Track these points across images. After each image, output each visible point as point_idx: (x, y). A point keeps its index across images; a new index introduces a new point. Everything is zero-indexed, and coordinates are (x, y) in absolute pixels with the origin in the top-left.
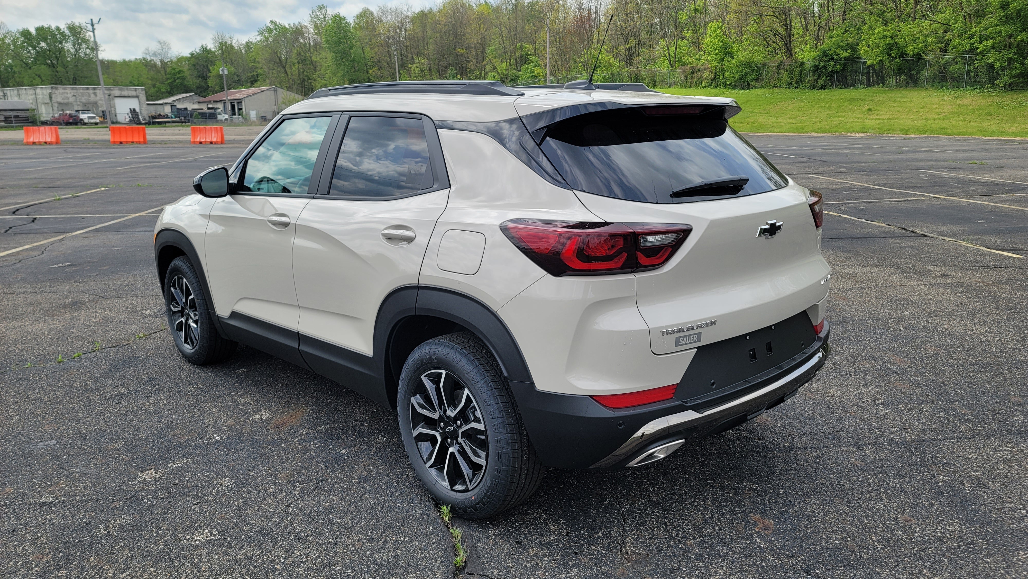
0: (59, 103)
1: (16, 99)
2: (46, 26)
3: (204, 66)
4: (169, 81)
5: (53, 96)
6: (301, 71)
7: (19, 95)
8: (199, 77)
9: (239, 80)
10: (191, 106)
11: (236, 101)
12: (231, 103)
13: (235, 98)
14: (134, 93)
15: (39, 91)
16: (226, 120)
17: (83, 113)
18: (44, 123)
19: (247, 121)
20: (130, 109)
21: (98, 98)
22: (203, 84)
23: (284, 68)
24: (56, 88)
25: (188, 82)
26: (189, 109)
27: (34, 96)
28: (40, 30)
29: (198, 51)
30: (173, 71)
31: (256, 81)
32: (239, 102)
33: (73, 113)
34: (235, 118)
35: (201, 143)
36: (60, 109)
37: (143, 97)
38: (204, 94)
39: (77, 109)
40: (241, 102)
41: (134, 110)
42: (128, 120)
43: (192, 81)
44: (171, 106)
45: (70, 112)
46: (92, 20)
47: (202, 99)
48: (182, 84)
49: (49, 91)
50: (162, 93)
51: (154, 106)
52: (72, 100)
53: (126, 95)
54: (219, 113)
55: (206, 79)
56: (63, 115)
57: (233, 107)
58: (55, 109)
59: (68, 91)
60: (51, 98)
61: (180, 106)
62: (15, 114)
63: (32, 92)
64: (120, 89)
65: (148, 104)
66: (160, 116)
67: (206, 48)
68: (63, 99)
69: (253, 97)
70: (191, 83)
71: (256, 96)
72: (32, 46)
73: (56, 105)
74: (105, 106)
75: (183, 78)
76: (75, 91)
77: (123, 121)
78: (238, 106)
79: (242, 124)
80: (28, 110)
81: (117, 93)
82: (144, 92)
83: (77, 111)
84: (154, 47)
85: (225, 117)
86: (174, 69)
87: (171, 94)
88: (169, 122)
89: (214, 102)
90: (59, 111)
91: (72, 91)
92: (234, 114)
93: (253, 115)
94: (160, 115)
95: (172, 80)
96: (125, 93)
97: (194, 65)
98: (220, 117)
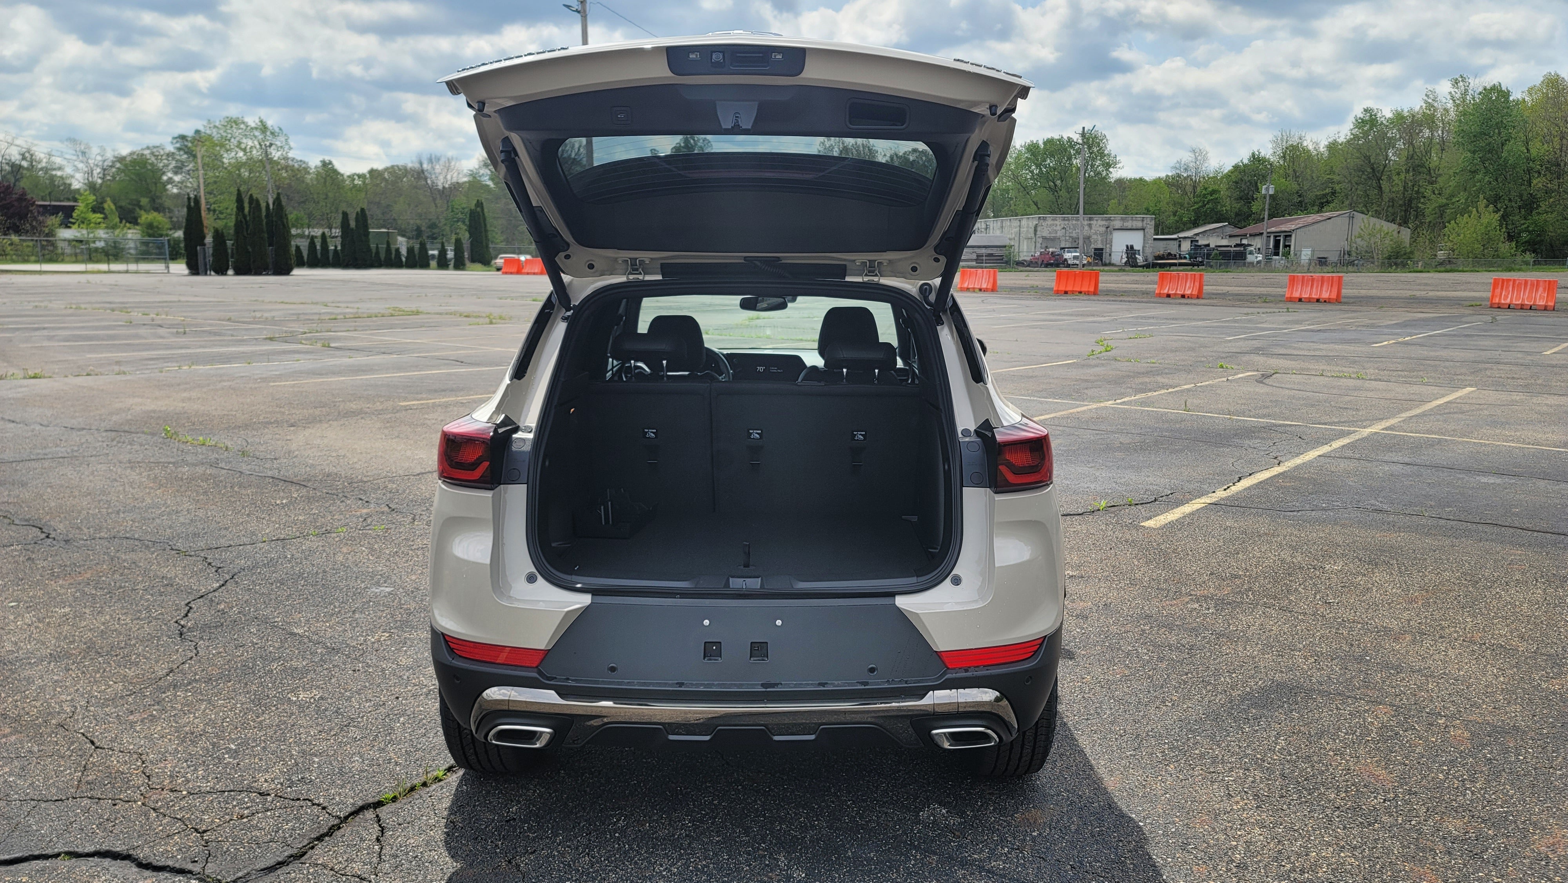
0: (1044, 238)
1: (998, 233)
2: (1057, 137)
3: (1251, 183)
4: (1196, 206)
5: (1039, 229)
6: (1410, 184)
7: (1002, 227)
8: (1241, 198)
9: (1300, 202)
10: (1214, 242)
11: (1282, 234)
12: (1276, 237)
13: (1283, 229)
14: (1139, 224)
15: (1024, 222)
16: (1259, 262)
17: (1068, 252)
18: (1020, 264)
19: (1293, 265)
20: (1127, 246)
21: (1093, 231)
22: (1245, 209)
23: (1379, 179)
24: (1045, 219)
25: (1223, 206)
26: (1212, 246)
27: (1018, 229)
28: (1049, 142)
29: (1246, 161)
30: (1204, 192)
31: (1328, 202)
32: (1288, 236)
33: (1056, 250)
34: (1276, 260)
35: (1168, 296)
36: (1044, 245)
37: (1150, 230)
38: (1243, 224)
39: (1063, 246)
40: (1290, 236)
41: (1132, 247)
42: (1125, 260)
43: (1229, 205)
44: (1192, 241)
45: (1054, 250)
46: (1084, 128)
47: (1237, 231)
48: (1212, 210)
49: (1035, 222)
50: (1185, 224)
51: (1165, 242)
52: (1059, 234)
53: (1130, 227)
54: (1251, 253)
55: (1250, 203)
56: (1045, 254)
57: (1277, 243)
58: (1038, 245)
59: (1058, 223)
60: (1035, 231)
61: (1202, 242)
62: (989, 251)
63: (1016, 223)
64: (1122, 219)
65: (1155, 239)
66: (1170, 256)
67: (1259, 157)
68: (1050, 233)
69: (1311, 228)
70: (1228, 208)
71: (1315, 226)
72: (1035, 164)
73: (1040, 240)
74: (1099, 242)
75: (1216, 201)
76: (1066, 222)
77: (1118, 263)
78: (1285, 240)
79: (1286, 269)
80: (1005, 247)
81: (1118, 224)
82: (1153, 222)
83: (1062, 248)
84: (1186, 157)
85: (1259, 259)
86: (1206, 189)
87: (1196, 224)
88: (1175, 265)
89: (1251, 235)
90: (1041, 248)
91: (1062, 222)
92: (1277, 254)
93: (1306, 255)
94: (1170, 254)
95: (1200, 204)
96: (1129, 224)
97: (1236, 183)
98: (1250, 258)
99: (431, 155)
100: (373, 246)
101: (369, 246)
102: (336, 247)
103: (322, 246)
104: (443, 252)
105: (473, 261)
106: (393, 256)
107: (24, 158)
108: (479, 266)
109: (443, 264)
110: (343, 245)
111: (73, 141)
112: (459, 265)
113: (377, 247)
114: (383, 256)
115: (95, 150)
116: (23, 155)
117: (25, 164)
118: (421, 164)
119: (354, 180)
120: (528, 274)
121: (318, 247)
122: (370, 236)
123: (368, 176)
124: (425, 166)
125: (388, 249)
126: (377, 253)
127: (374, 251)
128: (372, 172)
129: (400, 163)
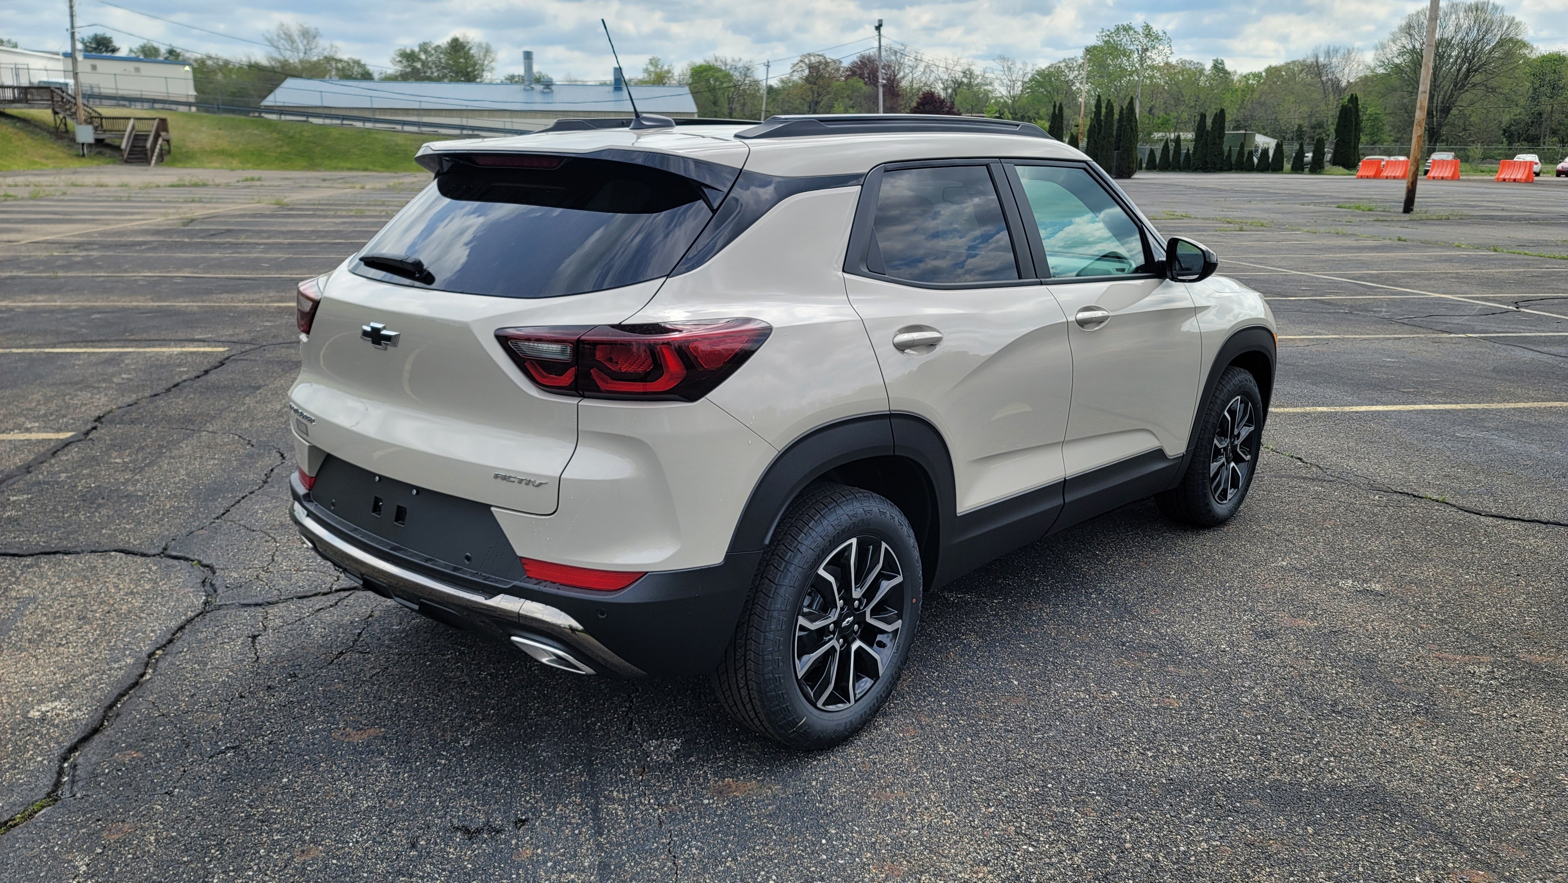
99: (1329, 47)
100: (1226, 149)
101: (1222, 149)
102: (1188, 150)
103: (1175, 151)
104: (1300, 154)
105: (1335, 162)
106: (1245, 159)
107: (965, 76)
108: (1341, 169)
109: (1298, 167)
110: (1195, 148)
111: (1002, 58)
112: (1317, 167)
113: (1230, 150)
114: (1234, 158)
115: (1019, 65)
116: (964, 73)
117: (965, 80)
118: (1317, 58)
119: (1249, 79)
120: (1387, 178)
121: (1171, 152)
122: (1225, 139)
123: (1264, 74)
124: (1321, 60)
125: (1241, 153)
126: (1229, 155)
127: (1226, 154)
128: (1270, 71)
129: (1299, 57)
